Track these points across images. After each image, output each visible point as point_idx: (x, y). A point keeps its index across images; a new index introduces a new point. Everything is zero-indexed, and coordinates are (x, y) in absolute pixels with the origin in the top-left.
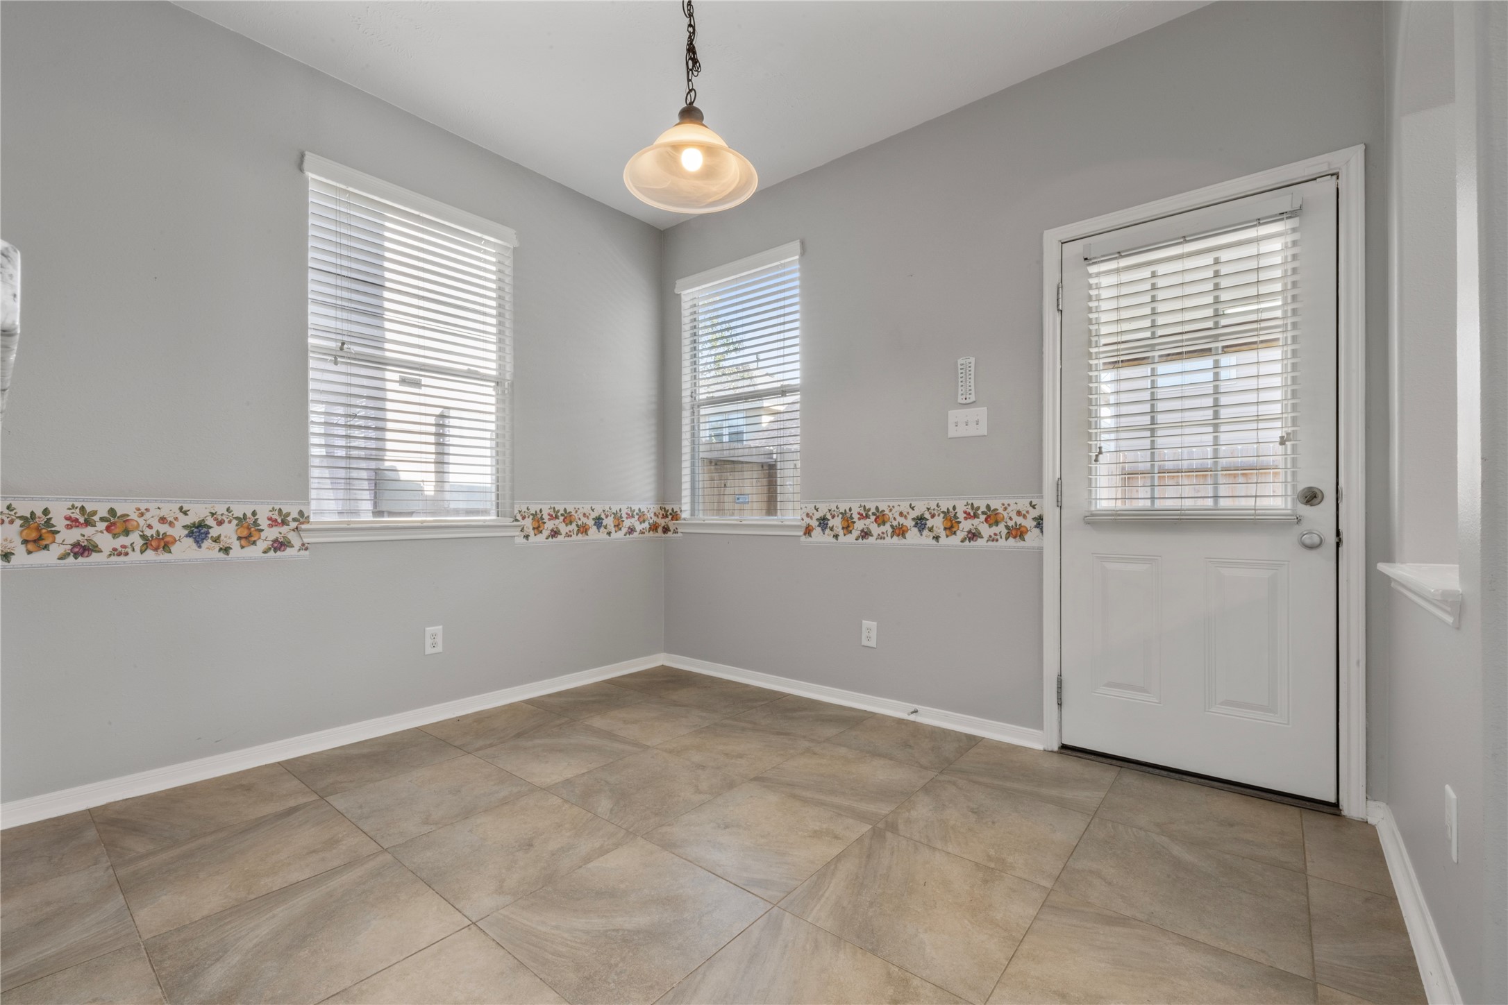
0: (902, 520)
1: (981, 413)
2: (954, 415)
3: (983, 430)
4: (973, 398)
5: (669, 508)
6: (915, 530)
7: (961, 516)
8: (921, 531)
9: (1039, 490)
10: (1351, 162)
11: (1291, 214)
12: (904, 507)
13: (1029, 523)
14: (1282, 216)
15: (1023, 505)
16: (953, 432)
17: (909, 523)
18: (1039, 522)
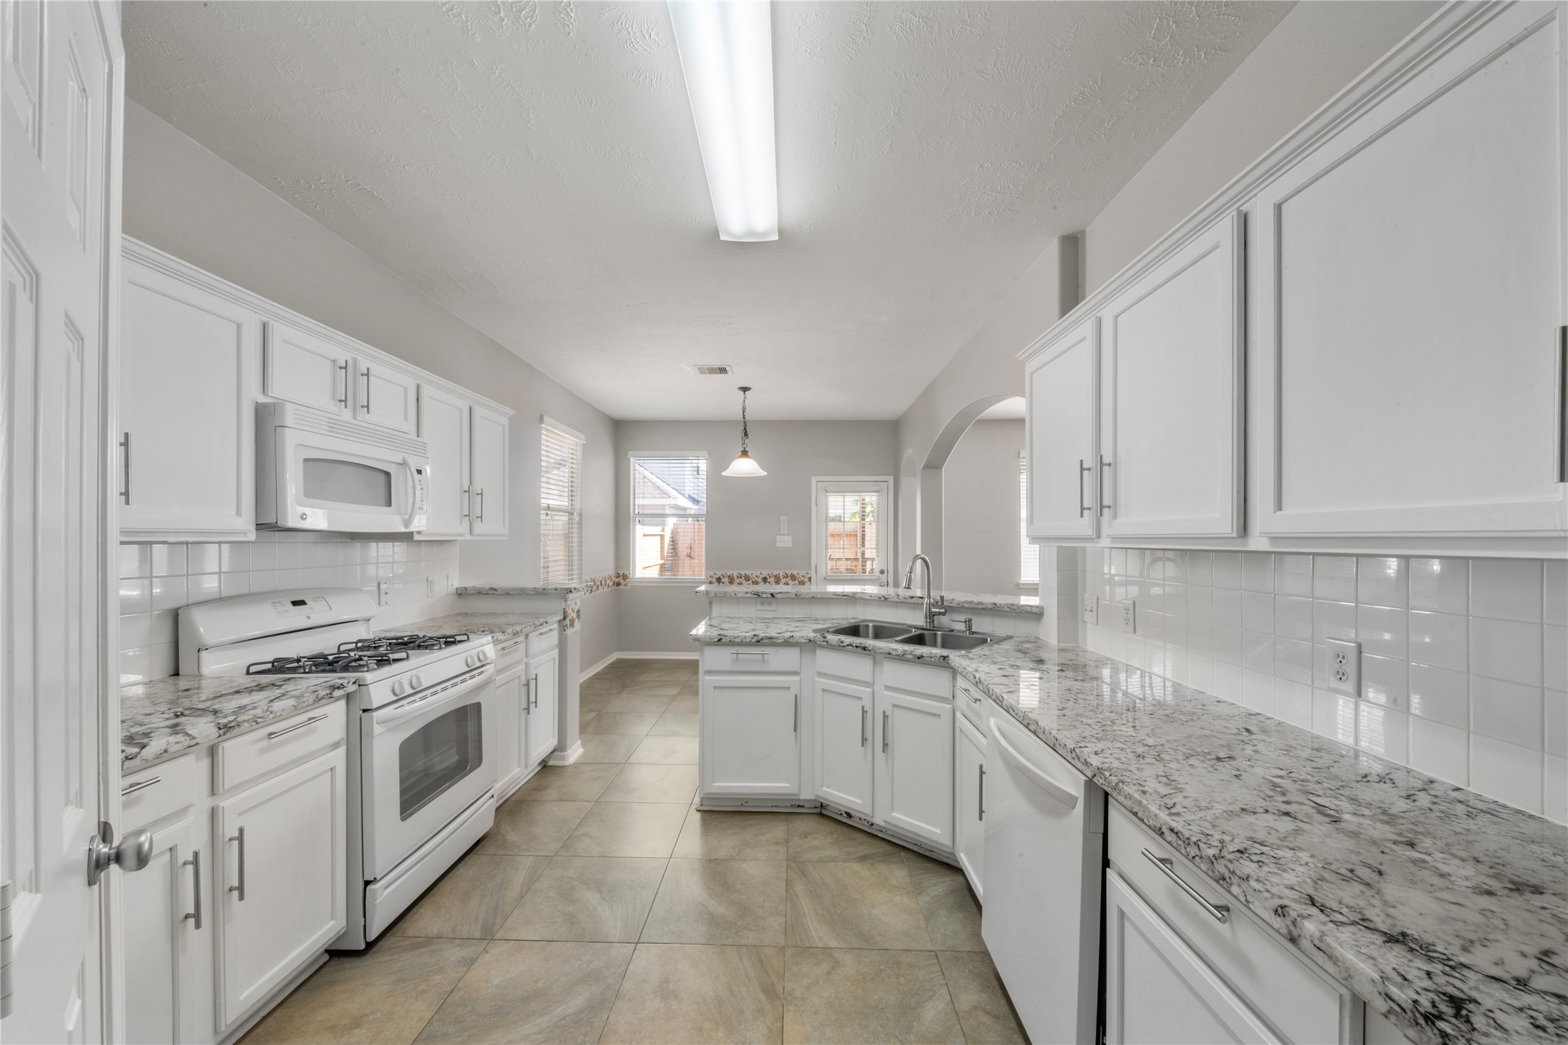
0: (757, 579)
1: (789, 538)
2: (779, 538)
3: (790, 545)
4: (786, 532)
5: (621, 573)
6: (763, 583)
7: (781, 577)
8: (765, 583)
9: (810, 568)
10: (891, 479)
11: (878, 492)
12: (758, 573)
13: (806, 580)
14: (876, 492)
15: (804, 573)
16: (778, 545)
17: (760, 580)
18: (810, 579)
